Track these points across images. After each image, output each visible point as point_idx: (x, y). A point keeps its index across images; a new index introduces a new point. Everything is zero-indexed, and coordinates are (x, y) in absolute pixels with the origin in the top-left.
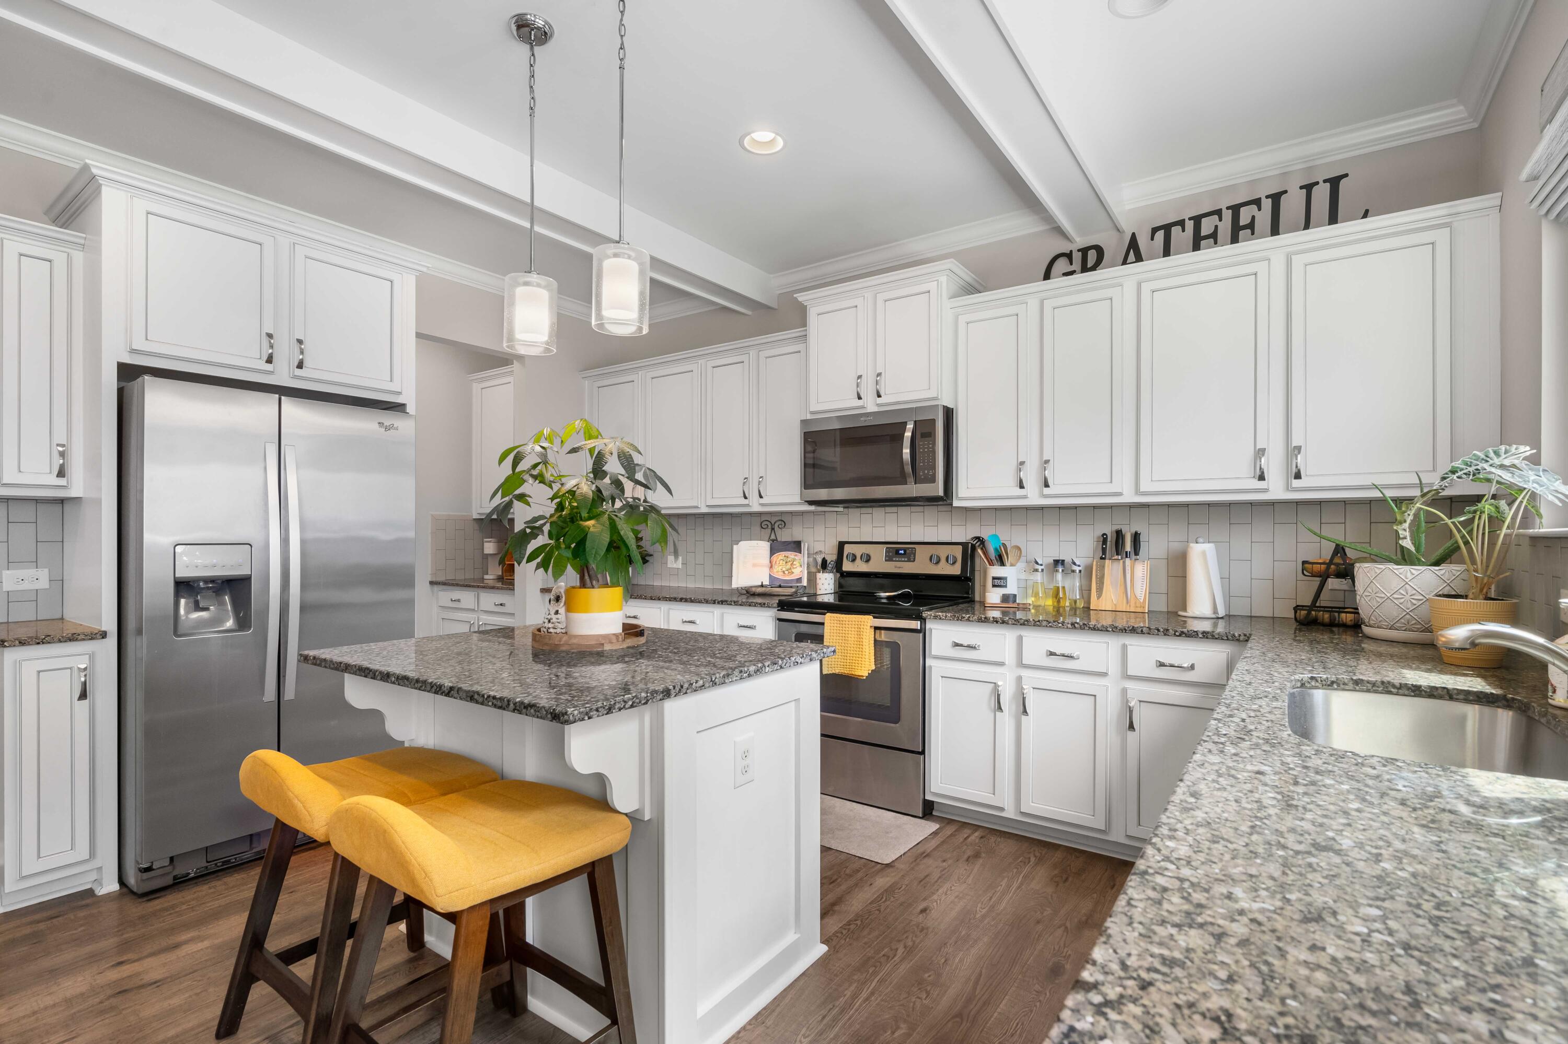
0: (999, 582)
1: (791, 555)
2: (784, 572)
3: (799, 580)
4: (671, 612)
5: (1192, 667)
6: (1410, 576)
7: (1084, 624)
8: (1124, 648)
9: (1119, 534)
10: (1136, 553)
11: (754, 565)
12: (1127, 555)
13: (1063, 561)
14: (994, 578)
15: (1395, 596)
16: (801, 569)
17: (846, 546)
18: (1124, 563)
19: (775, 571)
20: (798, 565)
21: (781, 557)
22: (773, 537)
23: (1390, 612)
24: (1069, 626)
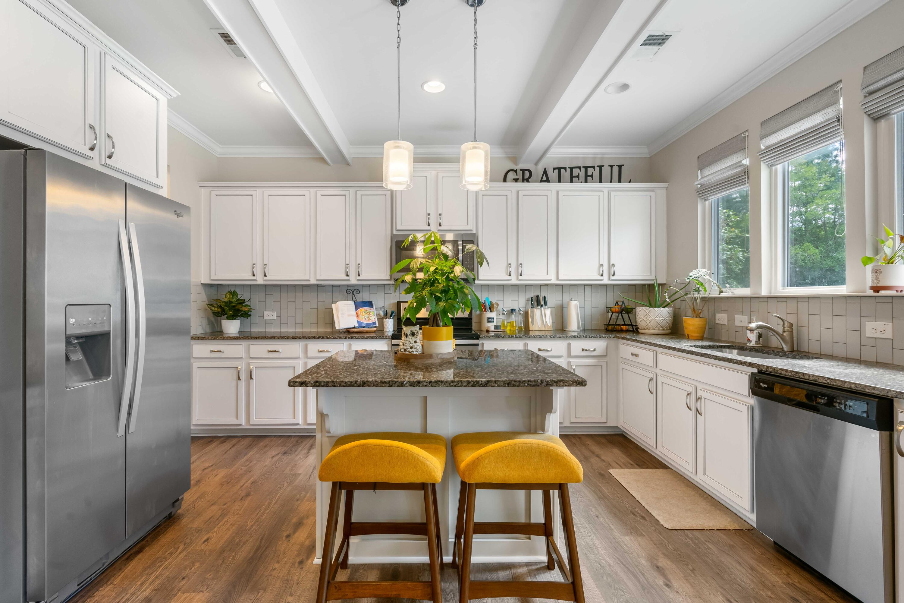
0: (490, 320)
1: (368, 309)
2: (365, 319)
3: (374, 323)
4: (308, 346)
5: (594, 350)
6: (660, 311)
7: (555, 336)
8: (569, 345)
9: (538, 297)
10: (545, 306)
11: (349, 315)
12: (542, 306)
13: (515, 309)
14: (488, 318)
15: (656, 318)
16: (374, 317)
17: (402, 304)
18: (541, 309)
19: (361, 318)
20: (372, 314)
21: (362, 311)
22: (354, 299)
23: (653, 324)
24: (549, 337)
